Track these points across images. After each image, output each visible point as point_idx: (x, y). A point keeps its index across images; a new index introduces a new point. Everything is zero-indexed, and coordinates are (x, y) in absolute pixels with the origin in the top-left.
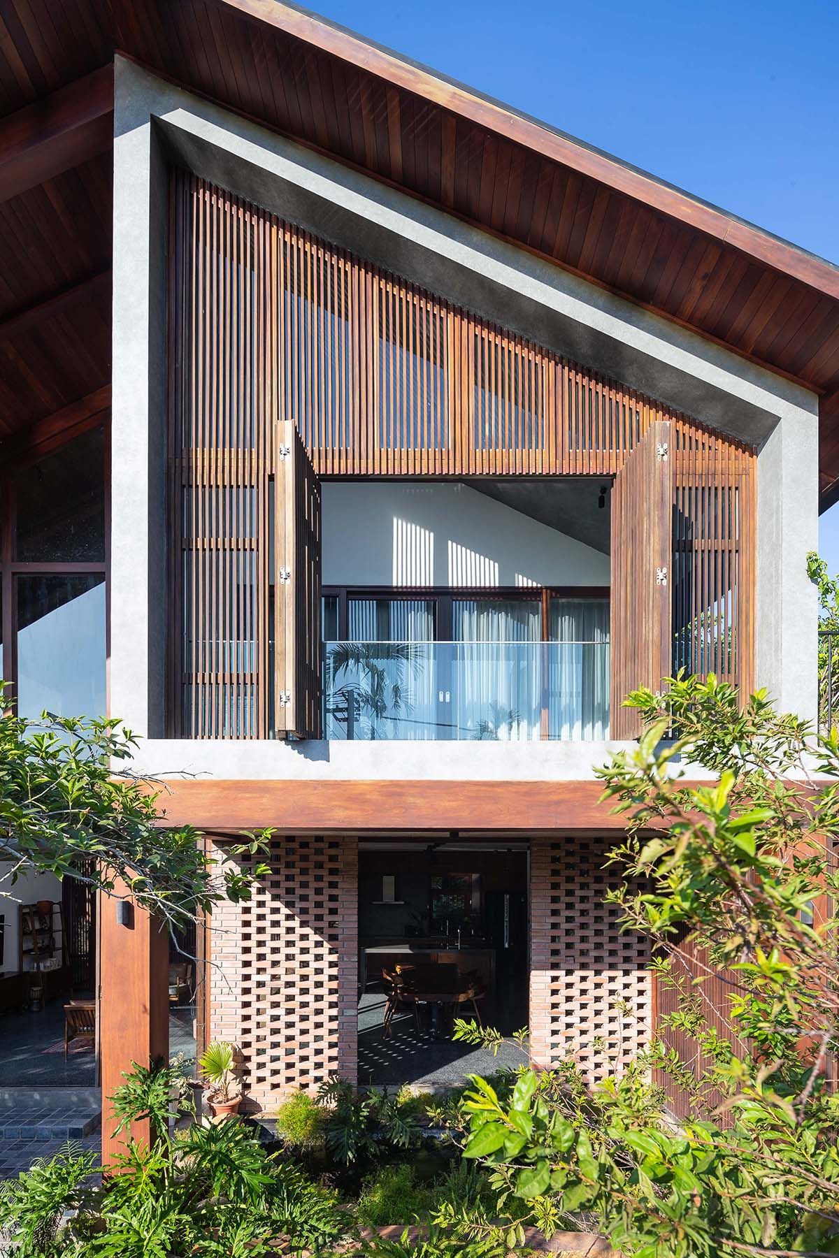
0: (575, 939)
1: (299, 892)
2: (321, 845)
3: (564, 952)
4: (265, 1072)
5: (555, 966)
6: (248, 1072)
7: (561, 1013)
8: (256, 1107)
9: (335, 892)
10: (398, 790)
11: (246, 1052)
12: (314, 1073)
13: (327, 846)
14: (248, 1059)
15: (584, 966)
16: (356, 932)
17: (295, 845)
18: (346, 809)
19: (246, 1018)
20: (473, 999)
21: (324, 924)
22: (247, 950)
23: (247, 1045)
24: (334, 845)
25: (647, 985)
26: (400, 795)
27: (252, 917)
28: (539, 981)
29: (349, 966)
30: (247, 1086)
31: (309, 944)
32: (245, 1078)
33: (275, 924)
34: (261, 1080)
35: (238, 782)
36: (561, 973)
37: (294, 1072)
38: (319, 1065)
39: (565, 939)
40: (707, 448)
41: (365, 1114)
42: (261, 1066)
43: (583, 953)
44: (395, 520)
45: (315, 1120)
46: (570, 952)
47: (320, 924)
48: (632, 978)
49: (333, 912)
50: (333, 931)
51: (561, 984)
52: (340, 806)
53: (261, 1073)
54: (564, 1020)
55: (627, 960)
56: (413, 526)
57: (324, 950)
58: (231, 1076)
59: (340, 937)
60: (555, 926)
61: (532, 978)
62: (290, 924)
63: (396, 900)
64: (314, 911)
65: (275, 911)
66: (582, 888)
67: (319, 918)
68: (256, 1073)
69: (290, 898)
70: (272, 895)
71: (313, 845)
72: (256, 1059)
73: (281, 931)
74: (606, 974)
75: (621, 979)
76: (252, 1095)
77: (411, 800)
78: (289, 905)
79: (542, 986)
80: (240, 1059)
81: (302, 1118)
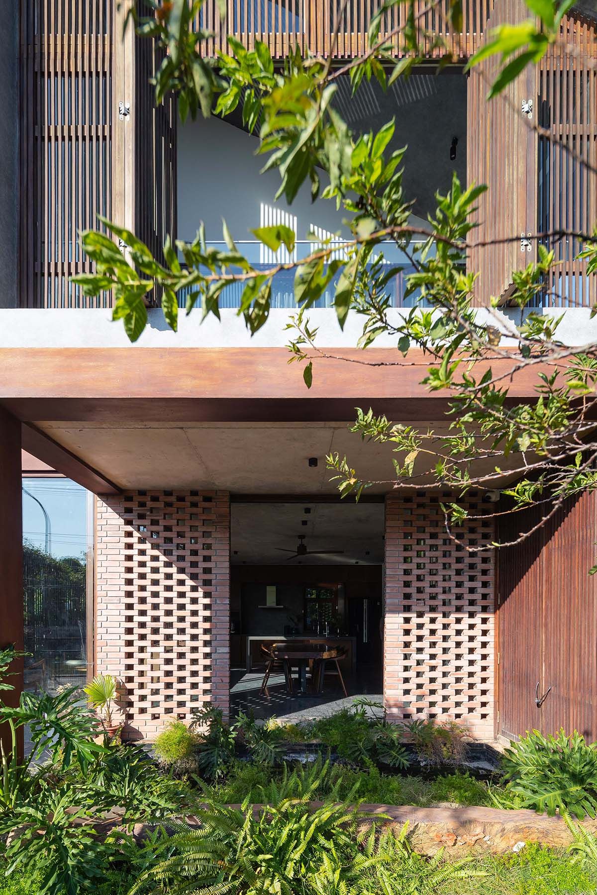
0: (425, 584)
1: (176, 541)
2: (196, 499)
3: (415, 596)
4: (146, 704)
5: (407, 609)
6: (131, 704)
7: (413, 651)
8: (138, 734)
9: (209, 541)
10: (248, 358)
11: (129, 686)
12: (190, 705)
13: (201, 499)
14: (131, 692)
15: (433, 609)
16: (228, 577)
17: (173, 499)
18: (195, 378)
19: (130, 655)
20: (336, 659)
21: (199, 571)
22: (129, 594)
23: (130, 679)
24: (207, 499)
25: (490, 626)
26: (251, 363)
27: (134, 564)
28: (393, 623)
29: (221, 608)
30: (130, 717)
31: (186, 588)
32: (128, 709)
33: (155, 570)
34: (143, 711)
35: (82, 350)
36: (413, 616)
37: (172, 704)
38: (194, 698)
39: (416, 584)
40: (565, 31)
41: (233, 736)
42: (143, 698)
43: (433, 597)
44: (262, 206)
45: (189, 744)
46: (420, 596)
47: (194, 570)
48: (477, 620)
49: (207, 559)
50: (207, 577)
51: (412, 625)
52: (187, 375)
53: (143, 705)
54: (415, 657)
55: (472, 603)
56: (279, 211)
57: (199, 594)
58: (114, 707)
59: (213, 582)
60: (407, 572)
61: (387, 620)
62: (169, 570)
63: (277, 605)
64: (190, 558)
65: (155, 558)
66: (431, 538)
67: (194, 564)
68: (138, 705)
69: (168, 547)
70: (152, 544)
71: (190, 499)
72: (138, 692)
73: (160, 576)
74: (453, 617)
75: (467, 621)
76: (134, 724)
77: (261, 368)
78: (167, 553)
79: (396, 626)
80: (123, 692)
81: (176, 740)
